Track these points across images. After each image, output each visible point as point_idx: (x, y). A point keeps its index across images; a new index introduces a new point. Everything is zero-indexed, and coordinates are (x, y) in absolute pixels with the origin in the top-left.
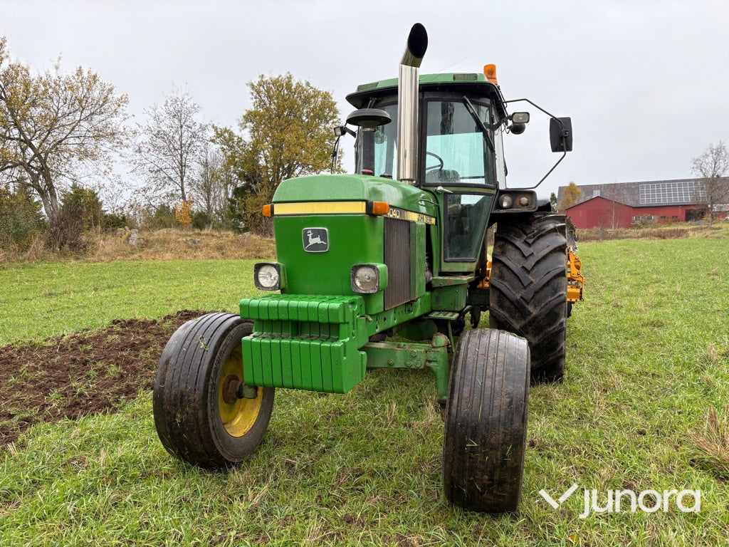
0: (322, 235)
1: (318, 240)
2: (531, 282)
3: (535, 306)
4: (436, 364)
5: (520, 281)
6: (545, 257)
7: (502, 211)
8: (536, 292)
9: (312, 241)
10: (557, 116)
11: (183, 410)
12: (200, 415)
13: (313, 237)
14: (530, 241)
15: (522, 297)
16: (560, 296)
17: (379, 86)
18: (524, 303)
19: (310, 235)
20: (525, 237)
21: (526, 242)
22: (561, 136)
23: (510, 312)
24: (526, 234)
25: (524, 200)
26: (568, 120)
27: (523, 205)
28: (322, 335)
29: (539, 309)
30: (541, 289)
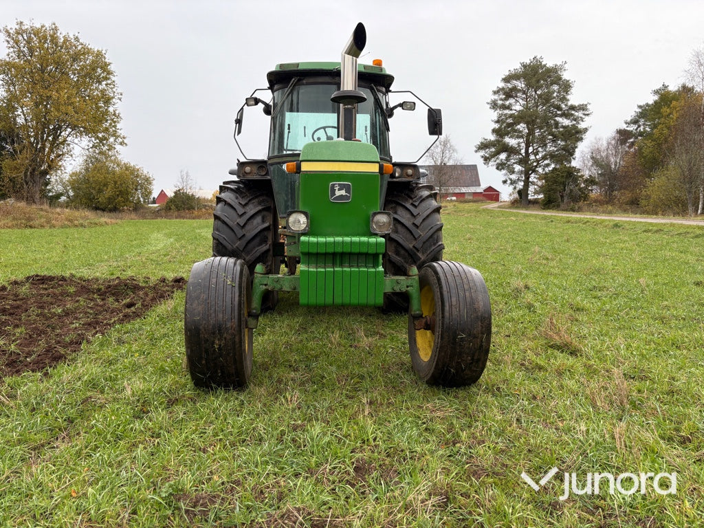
0: (347, 188)
1: (343, 192)
2: (421, 235)
3: (423, 253)
4: (412, 288)
5: (412, 234)
6: (428, 216)
7: (395, 180)
8: (424, 243)
9: (338, 193)
10: (433, 108)
11: (221, 336)
12: (237, 339)
13: (339, 190)
14: (416, 204)
15: (414, 247)
16: (440, 245)
17: (300, 68)
18: (415, 251)
19: (337, 188)
20: (411, 201)
21: (412, 204)
22: (435, 123)
23: (404, 258)
24: (412, 198)
25: (410, 171)
26: (440, 111)
27: (408, 176)
28: (360, 265)
29: (426, 255)
30: (427, 240)
